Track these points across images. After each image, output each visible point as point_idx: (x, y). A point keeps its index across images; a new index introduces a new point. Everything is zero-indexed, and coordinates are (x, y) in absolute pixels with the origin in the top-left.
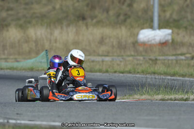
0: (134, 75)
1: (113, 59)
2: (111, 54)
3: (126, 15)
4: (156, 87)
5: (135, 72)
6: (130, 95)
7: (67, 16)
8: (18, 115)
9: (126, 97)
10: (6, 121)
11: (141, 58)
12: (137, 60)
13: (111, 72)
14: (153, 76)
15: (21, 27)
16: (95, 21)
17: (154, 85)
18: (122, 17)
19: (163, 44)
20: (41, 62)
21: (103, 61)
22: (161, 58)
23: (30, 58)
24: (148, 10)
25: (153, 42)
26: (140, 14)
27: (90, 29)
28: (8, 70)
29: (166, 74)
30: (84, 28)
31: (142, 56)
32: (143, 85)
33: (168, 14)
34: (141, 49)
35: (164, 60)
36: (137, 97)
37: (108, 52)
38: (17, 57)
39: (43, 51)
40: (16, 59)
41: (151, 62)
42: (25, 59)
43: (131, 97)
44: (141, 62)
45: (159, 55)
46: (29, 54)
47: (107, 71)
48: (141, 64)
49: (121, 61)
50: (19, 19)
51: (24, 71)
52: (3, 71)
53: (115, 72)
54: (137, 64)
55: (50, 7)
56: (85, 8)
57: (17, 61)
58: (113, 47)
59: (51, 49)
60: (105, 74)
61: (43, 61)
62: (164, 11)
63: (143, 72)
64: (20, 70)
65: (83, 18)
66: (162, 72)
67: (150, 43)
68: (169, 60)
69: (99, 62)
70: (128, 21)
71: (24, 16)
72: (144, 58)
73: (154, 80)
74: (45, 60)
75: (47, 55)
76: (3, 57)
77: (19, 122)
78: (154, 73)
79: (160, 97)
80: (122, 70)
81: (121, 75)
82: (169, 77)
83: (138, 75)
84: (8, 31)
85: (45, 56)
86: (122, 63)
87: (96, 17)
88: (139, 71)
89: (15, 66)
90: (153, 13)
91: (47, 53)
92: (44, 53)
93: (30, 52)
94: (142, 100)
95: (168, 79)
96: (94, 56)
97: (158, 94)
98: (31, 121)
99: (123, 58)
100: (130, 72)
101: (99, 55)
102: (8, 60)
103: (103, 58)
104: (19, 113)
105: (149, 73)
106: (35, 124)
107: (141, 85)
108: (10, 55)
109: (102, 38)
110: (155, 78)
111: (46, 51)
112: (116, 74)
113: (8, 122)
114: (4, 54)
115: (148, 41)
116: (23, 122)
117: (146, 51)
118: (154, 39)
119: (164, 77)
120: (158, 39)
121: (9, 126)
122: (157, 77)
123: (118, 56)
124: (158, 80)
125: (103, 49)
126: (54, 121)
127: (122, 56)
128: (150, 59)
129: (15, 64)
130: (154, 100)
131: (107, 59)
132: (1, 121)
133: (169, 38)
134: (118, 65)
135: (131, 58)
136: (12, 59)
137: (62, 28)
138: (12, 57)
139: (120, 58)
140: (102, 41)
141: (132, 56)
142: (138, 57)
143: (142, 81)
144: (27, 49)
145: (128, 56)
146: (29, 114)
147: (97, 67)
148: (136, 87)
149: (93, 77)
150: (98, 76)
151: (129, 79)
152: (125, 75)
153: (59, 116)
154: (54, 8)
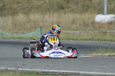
0: (93, 42)
1: (80, 32)
2: (79, 29)
3: (88, 6)
4: (106, 49)
5: (93, 40)
6: (91, 53)
7: (53, 7)
8: (24, 65)
9: (88, 55)
10: (16, 69)
11: (97, 31)
12: (95, 32)
13: (79, 40)
14: (104, 42)
15: (26, 13)
16: (69, 9)
17: (105, 48)
18: (85, 8)
19: (110, 23)
20: (37, 34)
21: (74, 33)
22: (109, 31)
23: (31, 32)
24: (101, 3)
25: (104, 22)
26: (96, 5)
27: (67, 14)
28: (18, 39)
29: (111, 41)
30: (63, 14)
31: (98, 30)
32: (98, 48)
33: (112, 6)
34: (97, 26)
35: (111, 32)
36: (94, 54)
37: (77, 28)
38: (23, 31)
39: (38, 27)
40: (22, 32)
41: (103, 34)
42: (28, 32)
43: (91, 55)
44: (97, 34)
45: (107, 30)
46: (30, 29)
47: (77, 39)
48: (97, 35)
49: (85, 33)
50: (24, 9)
51: (27, 39)
52: (14, 39)
53: (82, 40)
54: (95, 35)
55: (43, 2)
56: (64, 2)
57: (23, 34)
58: (80, 25)
59: (43, 26)
60: (75, 41)
61: (39, 33)
62: (111, 4)
63: (98, 40)
64: (25, 39)
65: (63, 8)
66: (109, 40)
67: (102, 22)
68: (113, 32)
69: (72, 34)
70: (89, 10)
71: (27, 7)
72: (99, 32)
73: (104, 44)
74: (40, 33)
75: (41, 30)
76: (15, 31)
77: (24, 69)
78: (105, 40)
79: (108, 54)
80: (85, 38)
81: (85, 41)
82: (113, 43)
83: (95, 42)
84: (17, 15)
85: (40, 30)
86: (86, 35)
87: (70, 7)
88: (96, 39)
89: (22, 37)
90: (104, 5)
91: (41, 29)
92: (39, 28)
93: (31, 28)
94: (98, 56)
95: (113, 44)
96: (69, 30)
97: (107, 53)
98: (31, 69)
99: (86, 32)
100: (90, 40)
101: (72, 30)
102: (18, 33)
103: (74, 31)
104: (24, 64)
105: (102, 40)
106: (33, 71)
107: (97, 47)
108: (19, 30)
109: (74, 20)
110: (105, 43)
111: (41, 27)
112: (82, 41)
113: (17, 69)
114: (15, 29)
115: (101, 22)
116: (26, 69)
117: (100, 27)
118: (105, 20)
119: (110, 43)
120: (107, 20)
121: (18, 72)
122: (106, 43)
123: (83, 30)
124: (107, 44)
125: (75, 26)
126: (45, 69)
127: (86, 30)
128: (102, 32)
129: (22, 36)
130: (104, 56)
131: (77, 32)
132: (13, 69)
133: (113, 19)
134: (83, 35)
135: (91, 32)
136: (20, 32)
137: (50, 14)
138: (20, 31)
139: (84, 32)
140: (73, 22)
141: (91, 30)
142: (95, 31)
143: (98, 45)
144: (29, 27)
145: (89, 30)
146: (30, 64)
147: (71, 37)
148: (94, 48)
149: (68, 43)
150: (71, 42)
151: (90, 44)
152: (87, 41)
153: (48, 66)
154: (45, 2)
